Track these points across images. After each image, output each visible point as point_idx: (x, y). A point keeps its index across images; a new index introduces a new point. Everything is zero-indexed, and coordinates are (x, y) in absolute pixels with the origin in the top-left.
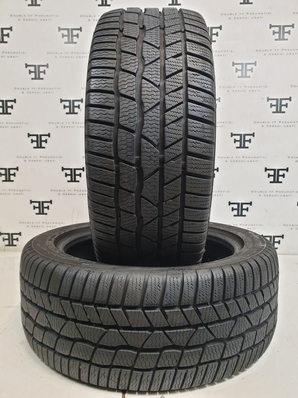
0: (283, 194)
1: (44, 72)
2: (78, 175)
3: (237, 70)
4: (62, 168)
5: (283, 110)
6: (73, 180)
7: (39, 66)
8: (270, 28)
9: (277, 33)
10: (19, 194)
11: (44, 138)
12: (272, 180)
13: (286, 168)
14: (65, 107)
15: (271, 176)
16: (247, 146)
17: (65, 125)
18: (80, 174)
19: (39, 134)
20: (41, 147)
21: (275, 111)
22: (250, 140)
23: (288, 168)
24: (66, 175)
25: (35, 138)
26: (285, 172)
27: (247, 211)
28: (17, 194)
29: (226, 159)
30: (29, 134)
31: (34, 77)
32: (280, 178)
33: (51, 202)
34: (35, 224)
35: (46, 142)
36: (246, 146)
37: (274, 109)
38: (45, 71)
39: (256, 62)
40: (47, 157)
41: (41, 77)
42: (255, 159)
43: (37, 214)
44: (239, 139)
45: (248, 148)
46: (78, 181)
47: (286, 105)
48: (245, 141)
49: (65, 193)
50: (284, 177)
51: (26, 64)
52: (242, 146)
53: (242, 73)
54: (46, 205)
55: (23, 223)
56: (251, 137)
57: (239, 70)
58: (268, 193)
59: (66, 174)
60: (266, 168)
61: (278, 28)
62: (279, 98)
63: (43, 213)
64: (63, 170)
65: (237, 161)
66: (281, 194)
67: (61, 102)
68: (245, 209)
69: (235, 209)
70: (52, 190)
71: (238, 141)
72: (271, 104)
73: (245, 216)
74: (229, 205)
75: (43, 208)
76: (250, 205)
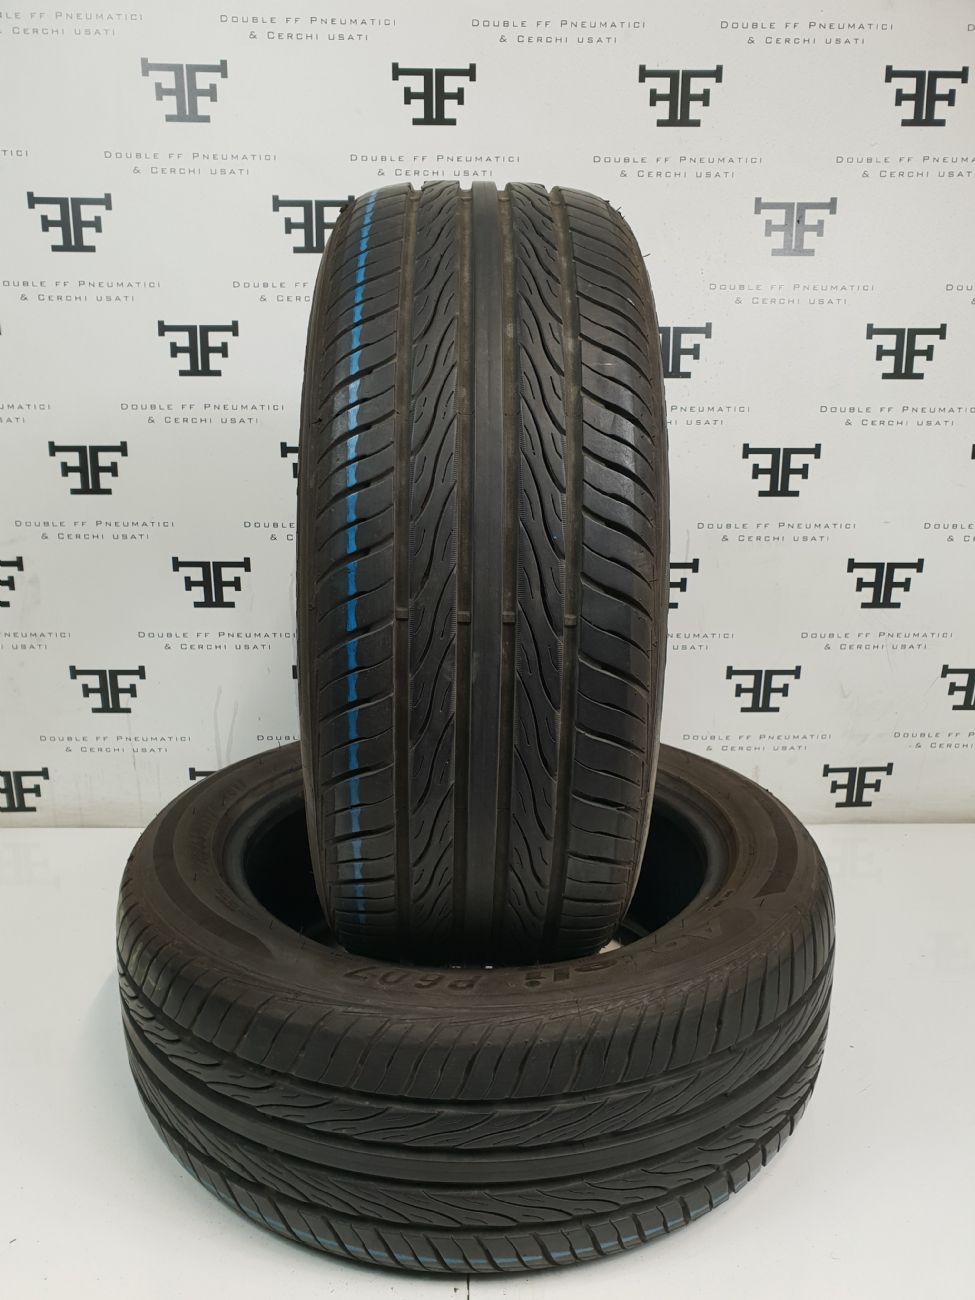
0: (902, 641)
1: (97, 224)
2: (229, 584)
3: (770, 228)
4: (175, 560)
5: (916, 370)
6: (214, 600)
7: (78, 202)
8: (888, 80)
9: (908, 97)
10: (32, 647)
11: (105, 459)
12: (870, 600)
13: (916, 561)
14: (175, 350)
15: (868, 585)
16: (796, 490)
17: (177, 412)
18: (238, 580)
19: (88, 443)
20: (98, 490)
21: (891, 370)
22: (806, 466)
23: (921, 561)
24: (189, 584)
25: (73, 459)
26: (911, 573)
27: (785, 694)
28: (24, 647)
29: (724, 531)
30: (51, 444)
31: (60, 242)
32: (895, 591)
33: (141, 672)
34: (91, 743)
35: (115, 474)
36: (792, 488)
37: (888, 364)
38: (98, 219)
39: (834, 201)
40: (121, 524)
41: (86, 242)
42: (817, 533)
43: (95, 710)
44: (768, 465)
45: (796, 494)
46: (231, 605)
47: (928, 353)
48: (788, 471)
49: (188, 641)
50: (907, 589)
51: (30, 195)
52: (779, 488)
53: (787, 242)
54: (124, 682)
55: (53, 739)
56: (809, 459)
57: (778, 228)
58: (853, 640)
59: (187, 579)
60: (851, 561)
61: (913, 81)
62: (907, 327)
63: (117, 709)
64: (176, 569)
65: (759, 538)
66: (896, 641)
67: (161, 333)
68: (777, 690)
69: (747, 690)
70: (141, 635)
71: (765, 471)
72: (879, 348)
73: (776, 710)
74: (729, 677)
75: (117, 691)
76: (793, 676)
